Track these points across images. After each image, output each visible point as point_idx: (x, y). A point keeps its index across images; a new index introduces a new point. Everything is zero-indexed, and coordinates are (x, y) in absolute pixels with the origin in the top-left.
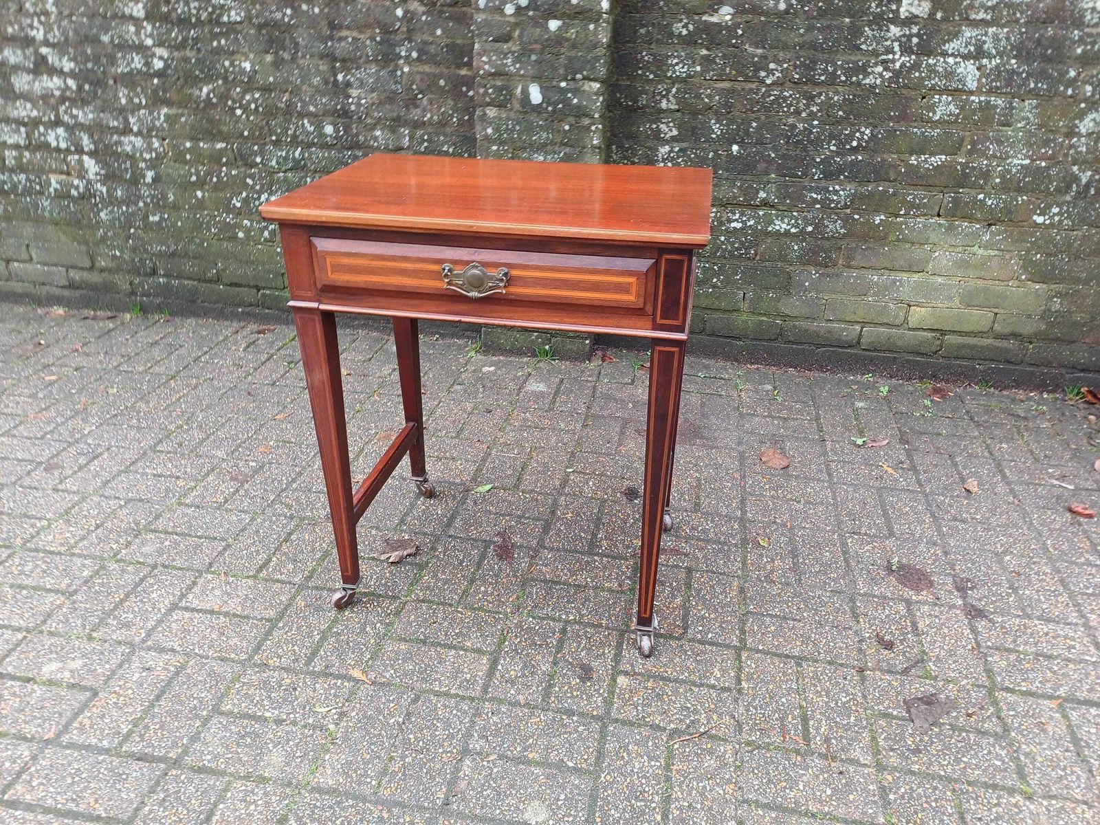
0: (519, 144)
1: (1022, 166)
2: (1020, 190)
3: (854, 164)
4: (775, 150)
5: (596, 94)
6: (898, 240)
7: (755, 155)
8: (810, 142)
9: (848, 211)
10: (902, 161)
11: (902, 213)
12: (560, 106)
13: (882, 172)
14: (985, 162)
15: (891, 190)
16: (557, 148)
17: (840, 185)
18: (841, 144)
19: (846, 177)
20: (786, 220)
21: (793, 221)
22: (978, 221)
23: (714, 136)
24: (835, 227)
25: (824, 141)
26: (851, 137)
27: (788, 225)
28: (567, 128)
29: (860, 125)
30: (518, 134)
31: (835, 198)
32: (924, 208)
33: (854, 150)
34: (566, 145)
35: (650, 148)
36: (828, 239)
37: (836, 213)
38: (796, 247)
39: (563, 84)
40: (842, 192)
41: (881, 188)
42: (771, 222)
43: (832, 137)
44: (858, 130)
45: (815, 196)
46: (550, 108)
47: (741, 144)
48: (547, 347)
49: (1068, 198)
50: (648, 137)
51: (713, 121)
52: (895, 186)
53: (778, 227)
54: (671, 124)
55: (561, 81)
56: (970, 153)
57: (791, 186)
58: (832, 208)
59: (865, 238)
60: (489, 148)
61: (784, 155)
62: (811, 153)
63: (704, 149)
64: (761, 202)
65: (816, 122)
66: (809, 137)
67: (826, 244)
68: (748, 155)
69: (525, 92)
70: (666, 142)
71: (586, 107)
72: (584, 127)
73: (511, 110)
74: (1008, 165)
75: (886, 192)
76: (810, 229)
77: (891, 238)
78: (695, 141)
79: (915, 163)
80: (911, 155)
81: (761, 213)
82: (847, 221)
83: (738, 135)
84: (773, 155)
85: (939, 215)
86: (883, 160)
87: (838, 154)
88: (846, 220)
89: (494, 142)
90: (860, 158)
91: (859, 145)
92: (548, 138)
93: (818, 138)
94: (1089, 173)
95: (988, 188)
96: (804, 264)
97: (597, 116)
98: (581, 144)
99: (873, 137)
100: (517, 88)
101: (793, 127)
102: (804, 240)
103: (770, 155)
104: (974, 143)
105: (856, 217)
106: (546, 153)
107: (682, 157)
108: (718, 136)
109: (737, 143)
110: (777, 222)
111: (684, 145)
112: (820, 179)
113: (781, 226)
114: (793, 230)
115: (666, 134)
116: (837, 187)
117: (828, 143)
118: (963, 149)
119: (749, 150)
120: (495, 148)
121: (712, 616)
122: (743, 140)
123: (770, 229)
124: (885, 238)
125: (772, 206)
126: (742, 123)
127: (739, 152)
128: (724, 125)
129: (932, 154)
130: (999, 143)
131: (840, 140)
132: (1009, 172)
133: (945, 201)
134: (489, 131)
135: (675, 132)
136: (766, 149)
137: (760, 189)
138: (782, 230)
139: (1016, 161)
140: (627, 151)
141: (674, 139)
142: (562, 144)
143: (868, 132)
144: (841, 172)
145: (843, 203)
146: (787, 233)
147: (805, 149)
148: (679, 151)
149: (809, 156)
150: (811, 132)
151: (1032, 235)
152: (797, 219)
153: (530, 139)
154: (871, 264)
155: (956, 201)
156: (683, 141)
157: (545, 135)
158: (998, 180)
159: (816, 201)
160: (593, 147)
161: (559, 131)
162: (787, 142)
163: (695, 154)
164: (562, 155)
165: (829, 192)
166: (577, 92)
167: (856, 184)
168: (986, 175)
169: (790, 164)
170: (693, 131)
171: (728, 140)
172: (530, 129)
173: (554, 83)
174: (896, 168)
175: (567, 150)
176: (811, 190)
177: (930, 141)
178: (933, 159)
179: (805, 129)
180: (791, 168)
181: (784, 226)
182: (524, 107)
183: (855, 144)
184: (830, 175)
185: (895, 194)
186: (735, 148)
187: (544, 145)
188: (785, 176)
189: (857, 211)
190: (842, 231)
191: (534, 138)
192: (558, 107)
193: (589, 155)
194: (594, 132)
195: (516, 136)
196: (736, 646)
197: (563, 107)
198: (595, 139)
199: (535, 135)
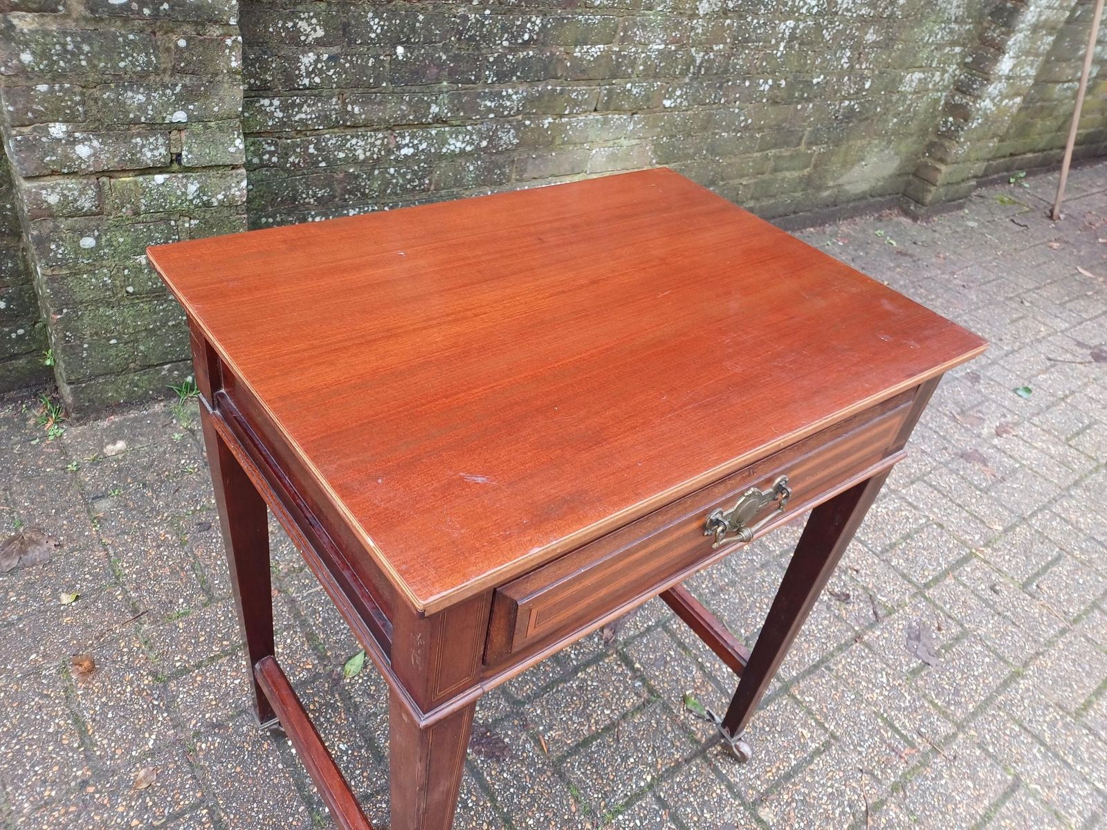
0: (92, 77)
1: (658, 50)
2: (656, 76)
3: (526, 60)
4: (445, 49)
6: (564, 143)
7: (424, 59)
8: (483, 37)
9: (520, 117)
10: (568, 53)
11: (567, 112)
12: (166, 6)
13: (551, 68)
14: (633, 50)
15: (558, 88)
16: (167, 79)
17: (513, 88)
18: (513, 37)
19: (518, 78)
20: (460, 138)
21: (468, 137)
22: (625, 111)
23: (373, 35)
24: (508, 138)
25: (496, 35)
26: (522, 28)
27: (463, 142)
28: (182, 43)
29: (530, 13)
30: (89, 60)
31: (508, 104)
32: (585, 104)
33: (526, 44)
34: (183, 72)
35: (286, 58)
36: (502, 153)
37: (509, 122)
38: (471, 168)
40: (514, 95)
41: (549, 87)
42: (444, 142)
43: (504, 29)
44: (529, 20)
45: (489, 104)
46: (146, 11)
47: (407, 45)
48: (190, 379)
49: (687, 80)
50: (282, 41)
51: (370, 15)
52: (562, 83)
53: (452, 147)
54: (314, 21)
56: (622, 40)
57: (465, 94)
58: (505, 116)
59: (534, 146)
60: (30, 88)
61: (456, 56)
62: (484, 51)
63: (361, 55)
64: (433, 118)
65: (487, 12)
66: (481, 31)
67: (501, 159)
68: (416, 59)
70: (310, 47)
72: (212, 40)
73: (67, 16)
74: (649, 50)
75: (554, 90)
76: (484, 144)
77: (558, 141)
78: (349, 44)
79: (579, 55)
80: (576, 46)
81: (434, 132)
82: (519, 129)
83: (402, 31)
84: (444, 57)
85: (595, 110)
86: (552, 54)
87: (511, 50)
88: (519, 127)
89: (41, 77)
90: (531, 53)
91: (531, 38)
92: (149, 63)
93: (490, 32)
94: (702, 54)
95: (634, 76)
96: (480, 185)
97: (233, 21)
98: (212, 70)
99: (544, 26)
101: (465, 18)
102: (479, 158)
103: (440, 57)
104: (625, 30)
105: (527, 123)
106: (148, 88)
107: (334, 67)
108: (377, 35)
109: (401, 44)
110: (452, 141)
111: (335, 50)
112: (493, 83)
113: (455, 145)
114: (469, 148)
115: (307, 36)
116: (510, 91)
117: (501, 38)
118: (617, 37)
119: (416, 53)
120: (43, 88)
122: (409, 39)
123: (444, 150)
124: (552, 142)
125: (445, 122)
126: (407, 16)
127: (405, 56)
128: (385, 21)
129: (594, 44)
130: (644, 27)
131: (512, 33)
132: (649, 57)
133: (602, 94)
134: (26, 57)
135: (320, 33)
136: (435, 49)
137: (432, 102)
138: (457, 150)
139: (656, 47)
140: (253, 65)
141: (319, 42)
142: (175, 71)
143: (538, 22)
144: (513, 72)
145: (515, 108)
146: (463, 151)
147: (478, 48)
148: (330, 58)
149: (482, 55)
150: (483, 25)
151: (662, 119)
152: (471, 134)
153: (115, 67)
154: (541, 174)
155: (610, 93)
156: (331, 44)
157: (142, 58)
158: (641, 68)
159: (490, 110)
160: (232, 72)
161: (168, 50)
162: (459, 39)
163: (351, 62)
164: (178, 89)
165: (502, 97)
167: (527, 85)
168: (633, 63)
169: (463, 66)
170: (344, 30)
171: (390, 39)
172: (111, 49)
174: (562, 62)
175: (187, 80)
176: (484, 98)
177: (592, 29)
178: (593, 49)
179: (478, 21)
180: (463, 73)
181: (459, 144)
182: (93, 11)
183: (526, 37)
184: (503, 77)
185: (562, 92)
186: (400, 50)
187: (144, 75)
188: (457, 82)
189: (528, 116)
190: (515, 141)
191: (122, 64)
192: (162, 8)
193: (226, 86)
194: (231, 49)
195: (84, 63)
196: (780, 689)
197: (172, 7)
198: (233, 59)
199: (123, 59)
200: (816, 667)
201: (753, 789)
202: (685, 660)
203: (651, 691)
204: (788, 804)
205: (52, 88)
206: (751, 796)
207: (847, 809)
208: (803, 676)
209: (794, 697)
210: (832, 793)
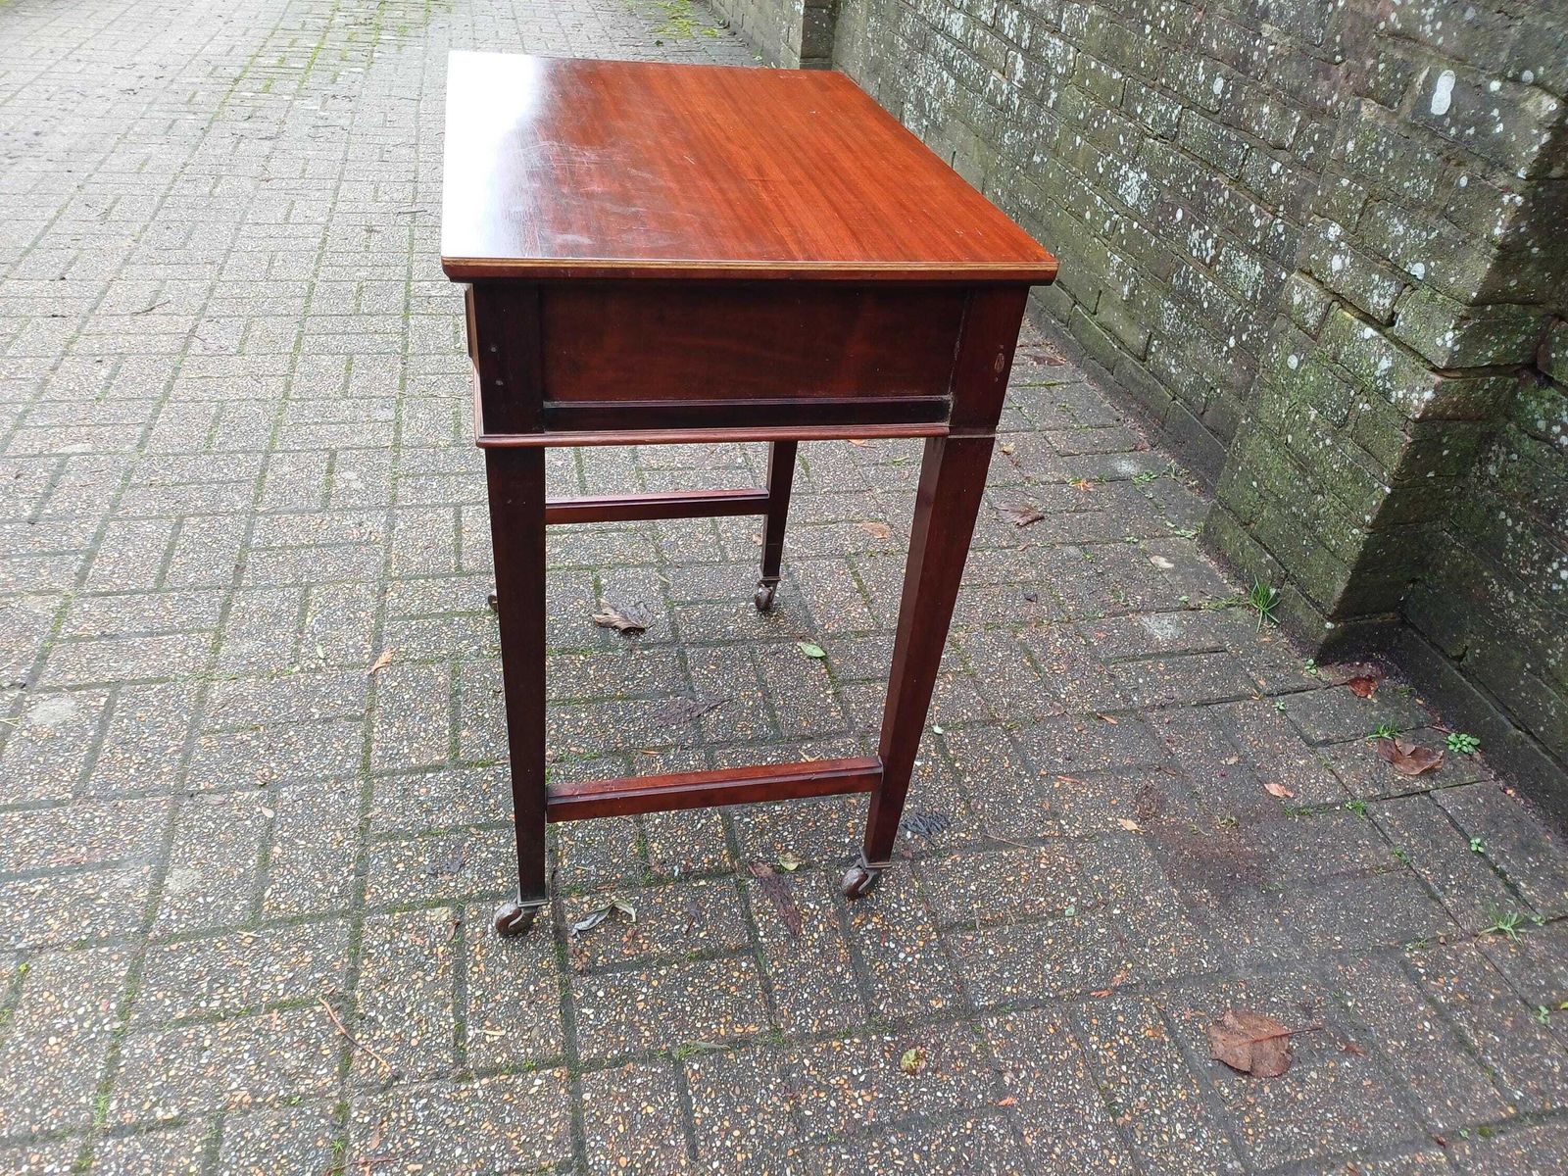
0: (1380, 188)
5: (1540, 124)
12: (1471, 131)
16: (1432, 219)
28: (1464, 181)
30: (1387, 169)
34: (1448, 217)
39: (1495, 85)
46: (1453, 131)
48: (1273, 591)
55: (1491, 78)
60: (1338, 179)
69: (1430, 85)
71: (1512, 146)
72: (1491, 190)
73: (1396, 114)
89: (1349, 170)
92: (1426, 192)
97: (1522, 174)
98: (1473, 226)
100: (1421, 71)
106: (1411, 221)
120: (1345, 182)
121: (641, 1006)
134: (1350, 146)
142: (1443, 213)
153: (1400, 184)
157: (1424, 185)
160: (1491, 241)
161: (1449, 185)
164: (1434, 235)
166: (1511, 107)
172: (1404, 165)
173: (1482, 79)
175: (1447, 230)
182: (1415, 116)
187: (1415, 205)
191: (1407, 184)
192: (1467, 132)
193: (1476, 255)
194: (1504, 209)
195: (1382, 170)
196: (577, 1055)
197: (1475, 136)
198: (1500, 223)
199: (1409, 179)
200: (580, 1146)
201: (475, 919)
202: (684, 945)
203: (660, 880)
204: (433, 946)
205: (1350, 185)
206: (471, 911)
207: (373, 1014)
208: (577, 1108)
209: (553, 1065)
210: (403, 1009)
